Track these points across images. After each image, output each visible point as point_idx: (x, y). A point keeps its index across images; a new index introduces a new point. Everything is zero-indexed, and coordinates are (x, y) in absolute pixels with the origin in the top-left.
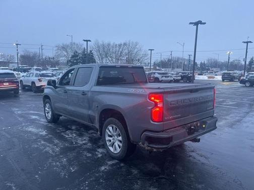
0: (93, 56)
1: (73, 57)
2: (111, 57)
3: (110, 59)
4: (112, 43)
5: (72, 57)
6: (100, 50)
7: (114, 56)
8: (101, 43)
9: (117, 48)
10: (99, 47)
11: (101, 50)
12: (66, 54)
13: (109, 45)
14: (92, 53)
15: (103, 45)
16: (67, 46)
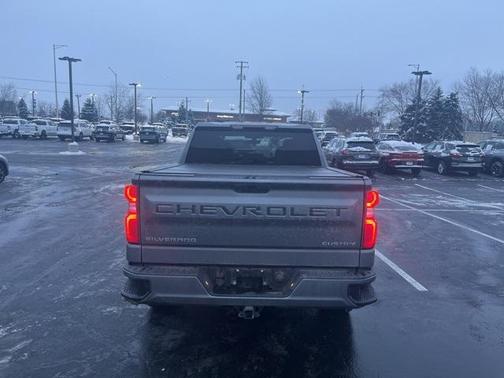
0: (456, 106)
1: (410, 109)
5: (407, 111)
8: (483, 74)
12: (397, 103)
14: (455, 100)
15: (489, 79)
16: (404, 88)
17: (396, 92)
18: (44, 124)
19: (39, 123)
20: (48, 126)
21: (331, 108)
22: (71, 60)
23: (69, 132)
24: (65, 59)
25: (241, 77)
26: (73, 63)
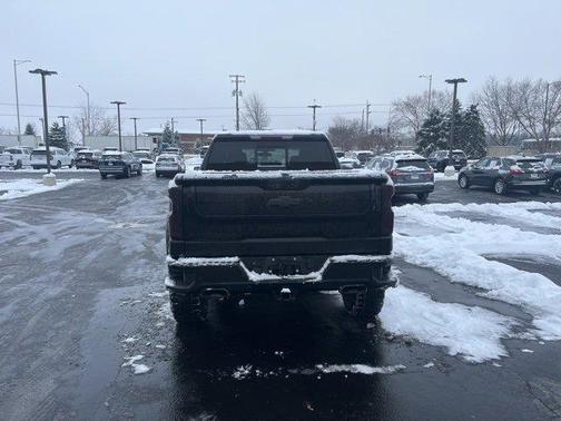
0: (477, 119)
1: (428, 124)
2: (529, 118)
3: (527, 123)
4: (534, 83)
5: (425, 125)
6: (500, 102)
7: (539, 114)
8: (503, 83)
9: (550, 92)
10: (496, 95)
11: (502, 101)
12: (412, 118)
13: (526, 86)
14: (476, 112)
15: (509, 89)
16: (418, 101)
17: (410, 106)
18: (19, 152)
19: (13, 151)
20: (24, 154)
21: (333, 125)
22: (44, 73)
23: (44, 162)
24: (37, 71)
25: (236, 93)
26: (47, 77)
